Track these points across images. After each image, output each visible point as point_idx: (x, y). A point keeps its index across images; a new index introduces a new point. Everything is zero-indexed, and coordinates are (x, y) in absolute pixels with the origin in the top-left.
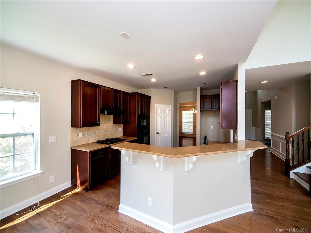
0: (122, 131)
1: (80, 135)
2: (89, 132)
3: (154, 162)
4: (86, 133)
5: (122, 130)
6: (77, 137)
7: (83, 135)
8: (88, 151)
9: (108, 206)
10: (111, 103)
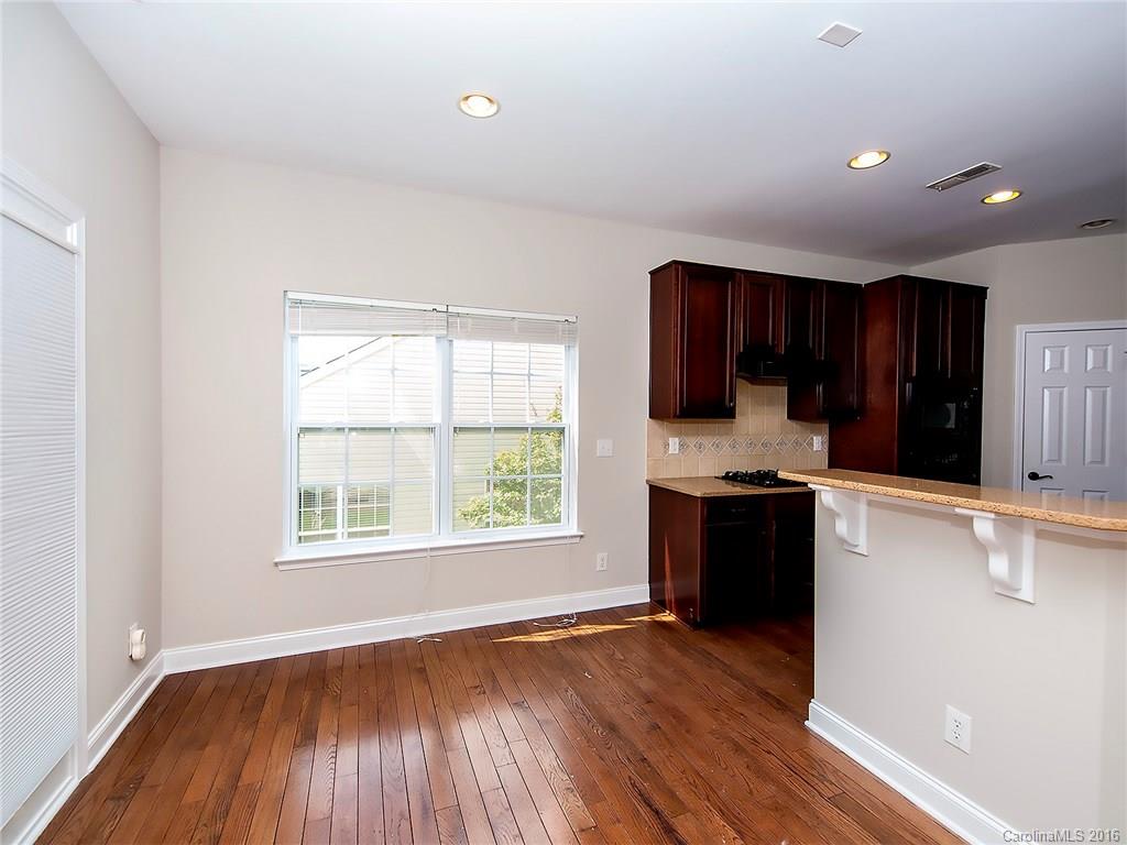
0: (826, 450)
1: (674, 443)
2: (700, 439)
3: (982, 548)
4: (692, 441)
5: (826, 446)
6: (665, 452)
7: (681, 445)
8: (698, 494)
9: (764, 694)
10: (779, 334)
